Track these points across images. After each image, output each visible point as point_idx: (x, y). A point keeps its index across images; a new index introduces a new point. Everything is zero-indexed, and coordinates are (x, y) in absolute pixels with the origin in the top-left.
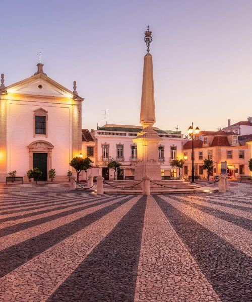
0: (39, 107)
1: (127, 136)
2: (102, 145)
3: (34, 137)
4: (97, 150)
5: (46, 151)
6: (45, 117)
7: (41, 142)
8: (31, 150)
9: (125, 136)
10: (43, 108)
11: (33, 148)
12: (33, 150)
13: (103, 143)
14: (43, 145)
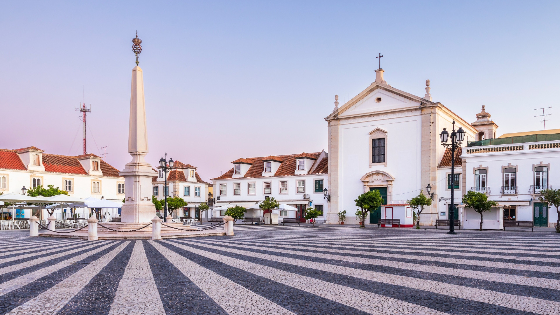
0: (374, 128)
1: (526, 149)
2: (475, 170)
3: (370, 167)
4: (464, 178)
5: (384, 184)
6: (384, 139)
7: (378, 173)
8: (366, 184)
9: (521, 151)
10: (381, 127)
11: (368, 182)
12: (369, 184)
13: (477, 166)
14: (380, 177)
